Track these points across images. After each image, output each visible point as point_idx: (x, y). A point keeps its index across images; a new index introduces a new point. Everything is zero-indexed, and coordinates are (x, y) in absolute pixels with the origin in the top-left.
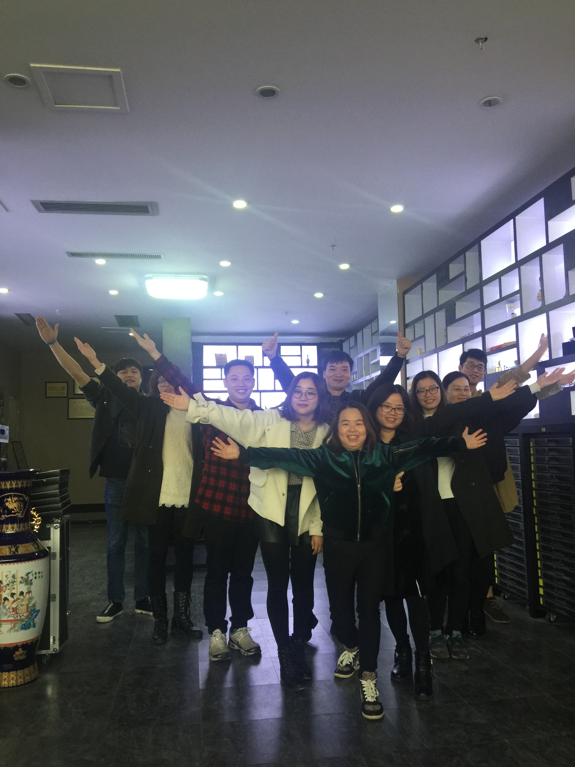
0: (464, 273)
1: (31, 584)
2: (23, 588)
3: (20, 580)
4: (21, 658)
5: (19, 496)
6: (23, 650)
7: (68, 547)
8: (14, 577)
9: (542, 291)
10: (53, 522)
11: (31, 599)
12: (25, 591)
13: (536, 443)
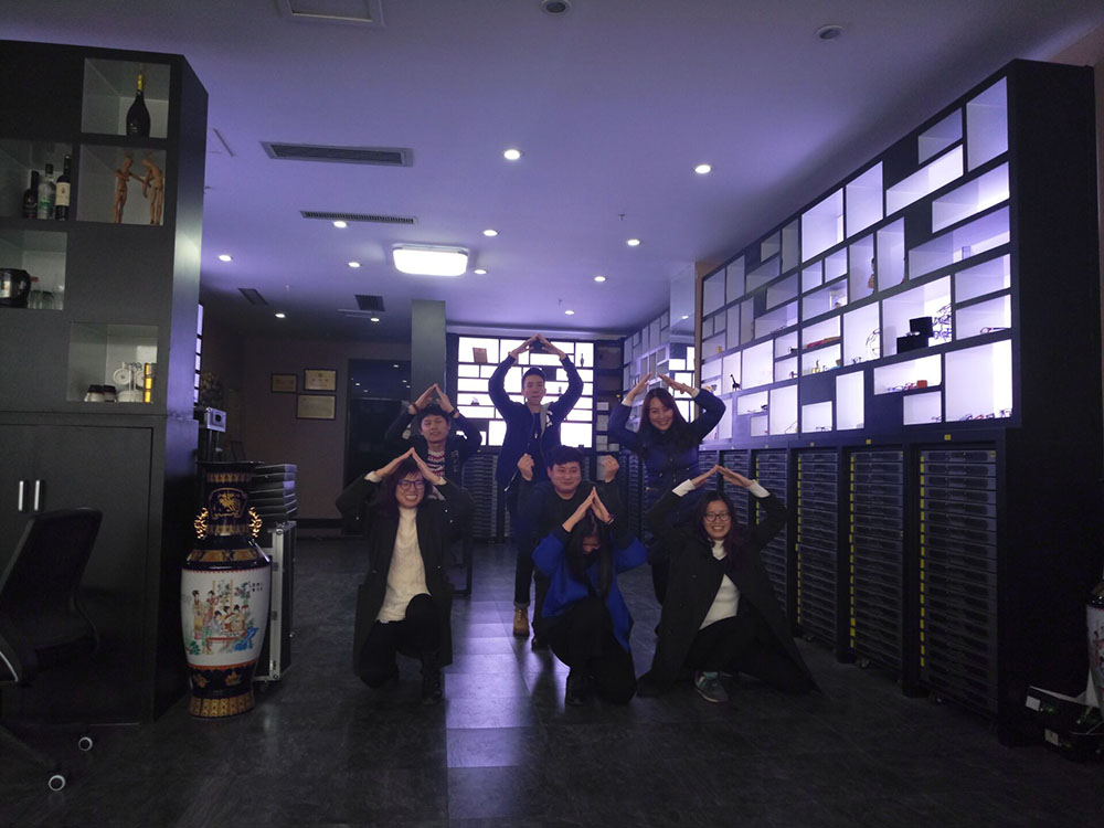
0: (779, 253)
1: (248, 596)
2: (238, 601)
3: (234, 591)
4: (234, 683)
5: (236, 492)
6: (237, 673)
7: (292, 557)
8: (227, 587)
9: (875, 275)
10: (275, 527)
11: (248, 614)
12: (241, 605)
13: (858, 457)
